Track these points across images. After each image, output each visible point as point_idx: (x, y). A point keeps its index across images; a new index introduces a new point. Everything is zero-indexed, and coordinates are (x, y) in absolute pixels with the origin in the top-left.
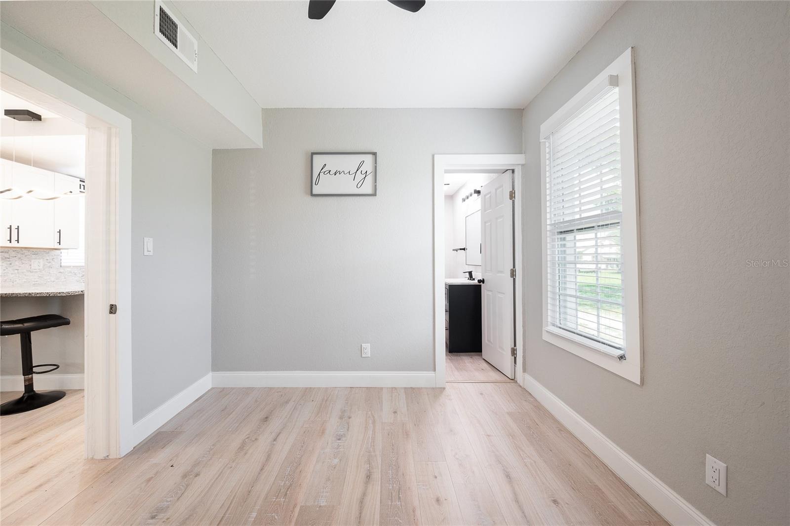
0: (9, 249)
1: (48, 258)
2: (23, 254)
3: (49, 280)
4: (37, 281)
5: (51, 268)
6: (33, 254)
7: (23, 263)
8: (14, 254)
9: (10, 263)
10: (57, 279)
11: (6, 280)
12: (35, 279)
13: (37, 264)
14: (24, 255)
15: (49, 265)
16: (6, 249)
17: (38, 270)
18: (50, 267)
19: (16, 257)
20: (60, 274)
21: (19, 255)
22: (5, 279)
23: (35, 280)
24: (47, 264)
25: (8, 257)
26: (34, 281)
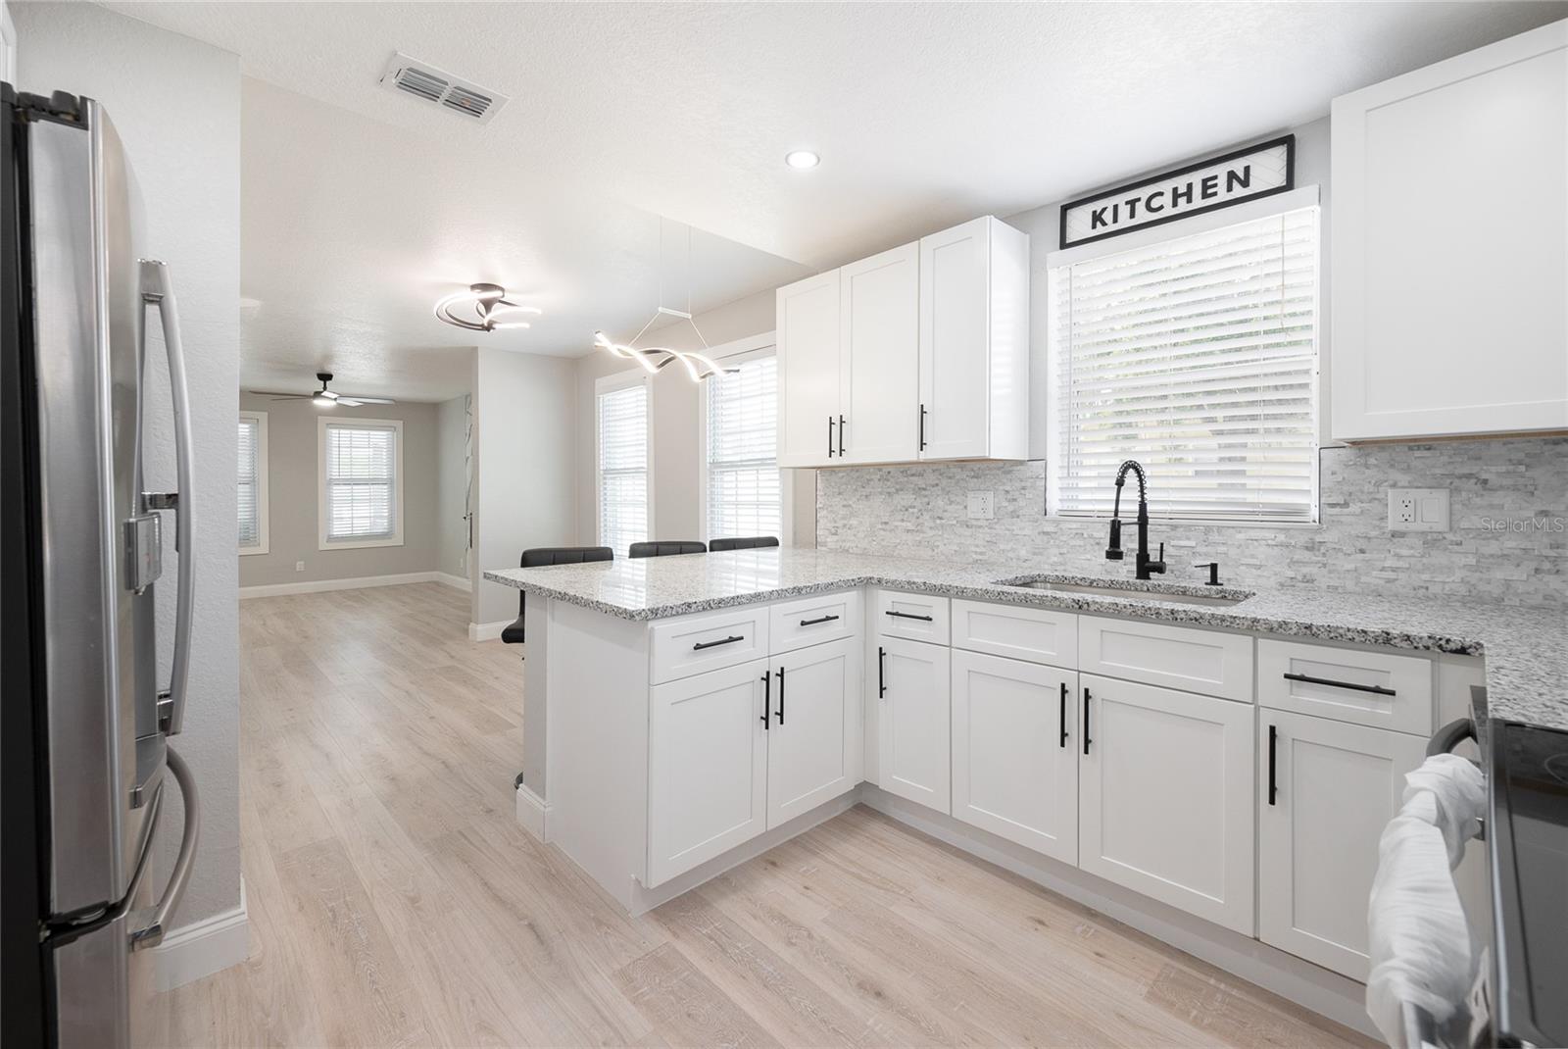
0: (925, 467)
1: (1008, 488)
2: (950, 478)
3: (1010, 555)
4: (981, 553)
5: (1018, 517)
6: (973, 477)
7: (951, 503)
8: (931, 478)
9: (926, 500)
10: (1034, 554)
11: (920, 542)
12: (977, 546)
13: (980, 504)
14: (953, 481)
15: (1011, 508)
16: (920, 468)
17: (985, 523)
18: (1015, 515)
19: (937, 485)
20: (1045, 538)
21: (944, 482)
22: (918, 539)
23: (978, 550)
24: (1006, 504)
25: (924, 486)
26: (976, 553)
